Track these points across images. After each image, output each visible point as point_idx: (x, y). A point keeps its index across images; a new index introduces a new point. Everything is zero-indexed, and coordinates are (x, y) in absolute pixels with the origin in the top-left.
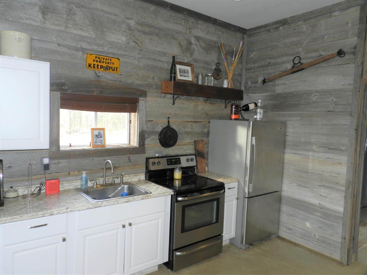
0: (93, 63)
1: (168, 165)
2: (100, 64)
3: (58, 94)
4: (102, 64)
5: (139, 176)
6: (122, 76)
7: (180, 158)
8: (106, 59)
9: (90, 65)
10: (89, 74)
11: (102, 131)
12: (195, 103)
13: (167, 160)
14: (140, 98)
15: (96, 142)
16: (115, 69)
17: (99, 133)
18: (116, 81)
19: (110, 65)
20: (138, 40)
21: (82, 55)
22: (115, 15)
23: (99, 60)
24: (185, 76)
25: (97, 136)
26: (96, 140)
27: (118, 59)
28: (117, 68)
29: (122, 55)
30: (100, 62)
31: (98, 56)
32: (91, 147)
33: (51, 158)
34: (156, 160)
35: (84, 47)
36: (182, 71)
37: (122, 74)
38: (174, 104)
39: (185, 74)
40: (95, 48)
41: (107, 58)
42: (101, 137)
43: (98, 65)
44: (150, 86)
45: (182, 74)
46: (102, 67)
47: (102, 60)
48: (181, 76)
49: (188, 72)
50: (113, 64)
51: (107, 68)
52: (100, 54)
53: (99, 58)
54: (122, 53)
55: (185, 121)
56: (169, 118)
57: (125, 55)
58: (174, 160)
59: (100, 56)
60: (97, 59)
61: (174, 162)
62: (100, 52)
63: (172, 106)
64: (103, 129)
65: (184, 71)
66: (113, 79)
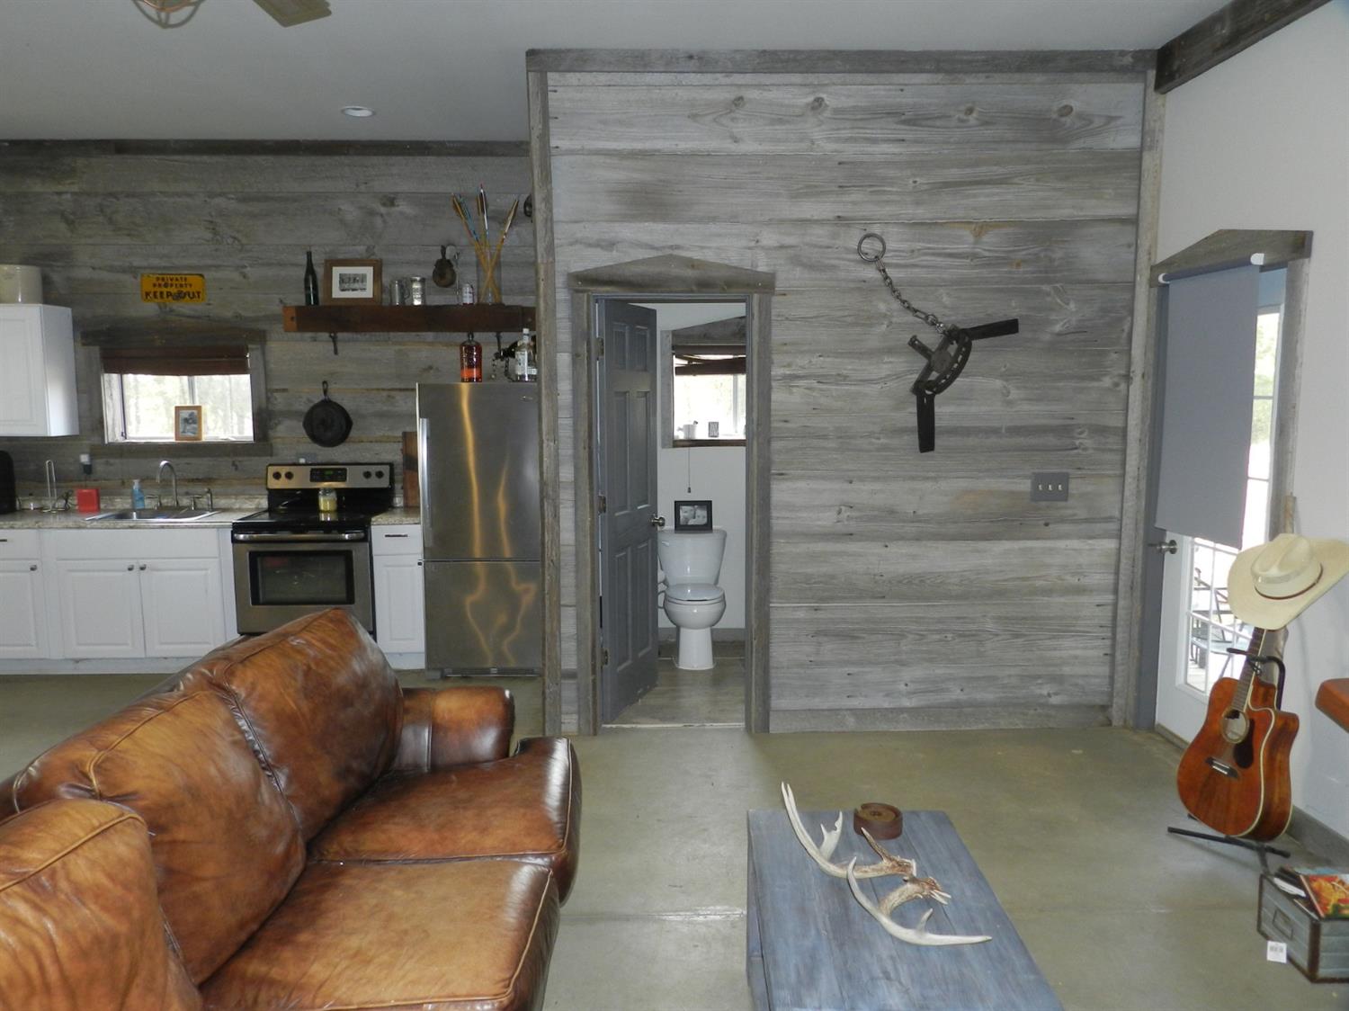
0: (153, 290)
1: (312, 480)
2: (165, 290)
3: (95, 351)
4: (169, 289)
5: (257, 500)
6: (211, 307)
7: (345, 470)
8: (177, 280)
9: (147, 294)
10: (149, 309)
11: (195, 412)
12: (397, 347)
13: (312, 470)
14: (250, 346)
15: (184, 432)
16: (196, 295)
17: (191, 414)
18: (198, 318)
19: (184, 290)
20: (238, 231)
21: (133, 280)
22: (189, 195)
23: (163, 283)
24: (353, 290)
25: (186, 421)
26: (185, 428)
27: (201, 275)
28: (198, 293)
29: (209, 267)
30: (166, 285)
31: (160, 276)
32: (173, 440)
33: (92, 456)
34: (283, 470)
35: (135, 264)
36: (350, 278)
37: (211, 302)
38: (336, 352)
39: (356, 285)
40: (156, 262)
41: (179, 277)
42: (194, 422)
43: (162, 293)
44: (272, 318)
45: (346, 286)
46: (169, 294)
47: (170, 282)
48: (343, 290)
49: (363, 278)
50: (191, 285)
51: (180, 296)
52: (164, 272)
53: (163, 279)
54: (209, 262)
55: (373, 390)
56: (325, 382)
57: (215, 266)
58: (331, 473)
59: (165, 276)
60: (160, 282)
61: (328, 475)
62: (165, 268)
63: (336, 357)
64: (199, 408)
65: (355, 279)
66: (192, 313)
